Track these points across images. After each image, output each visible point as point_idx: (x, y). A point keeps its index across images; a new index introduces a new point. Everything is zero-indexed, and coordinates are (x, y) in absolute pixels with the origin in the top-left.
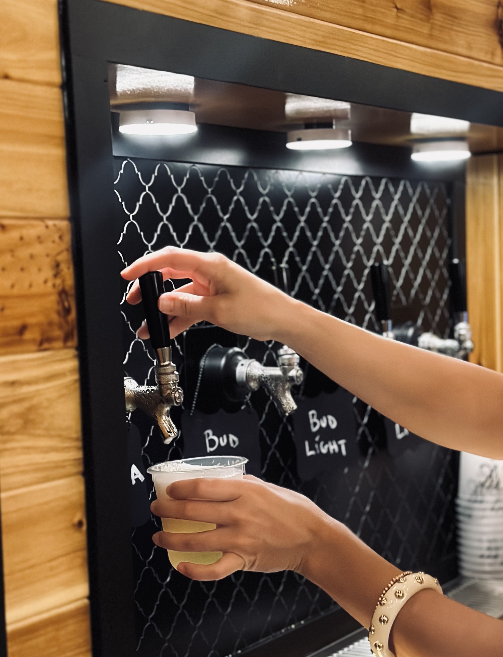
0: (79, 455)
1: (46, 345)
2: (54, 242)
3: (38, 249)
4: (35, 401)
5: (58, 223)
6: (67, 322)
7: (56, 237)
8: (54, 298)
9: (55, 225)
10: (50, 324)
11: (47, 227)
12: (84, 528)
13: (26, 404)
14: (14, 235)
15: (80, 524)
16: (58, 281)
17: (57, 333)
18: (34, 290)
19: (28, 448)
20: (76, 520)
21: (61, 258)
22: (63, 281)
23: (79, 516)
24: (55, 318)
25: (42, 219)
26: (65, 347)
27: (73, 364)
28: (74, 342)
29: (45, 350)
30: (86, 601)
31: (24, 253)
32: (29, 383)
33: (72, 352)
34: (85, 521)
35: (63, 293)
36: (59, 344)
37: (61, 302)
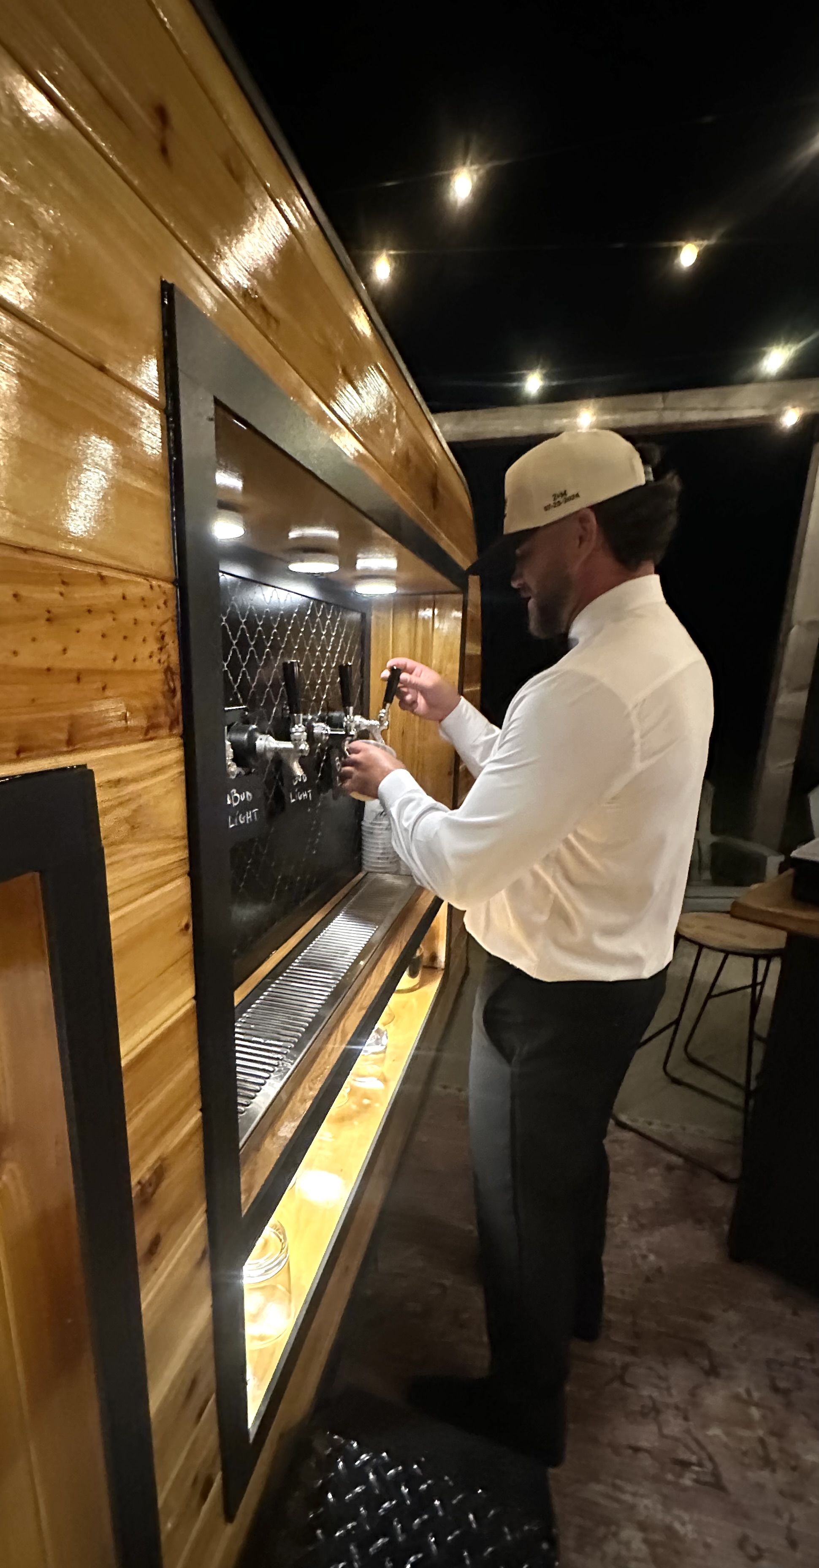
0: (184, 854)
1: (151, 734)
2: (159, 608)
3: (142, 614)
4: (142, 801)
5: (162, 584)
6: (173, 706)
7: (161, 603)
8: (160, 676)
9: (159, 586)
10: (156, 708)
11: (151, 587)
12: (191, 930)
13: (133, 806)
14: (116, 591)
15: (187, 926)
16: (164, 657)
17: (163, 719)
18: (139, 665)
19: (135, 857)
20: (183, 924)
21: (166, 628)
22: (169, 657)
23: (186, 919)
24: (160, 700)
25: (146, 576)
26: (171, 735)
27: (178, 754)
28: (178, 730)
29: (151, 739)
30: (194, 1002)
31: (126, 616)
32: (135, 780)
33: (177, 741)
34: (191, 924)
35: (168, 670)
36: (164, 732)
37: (166, 681)
